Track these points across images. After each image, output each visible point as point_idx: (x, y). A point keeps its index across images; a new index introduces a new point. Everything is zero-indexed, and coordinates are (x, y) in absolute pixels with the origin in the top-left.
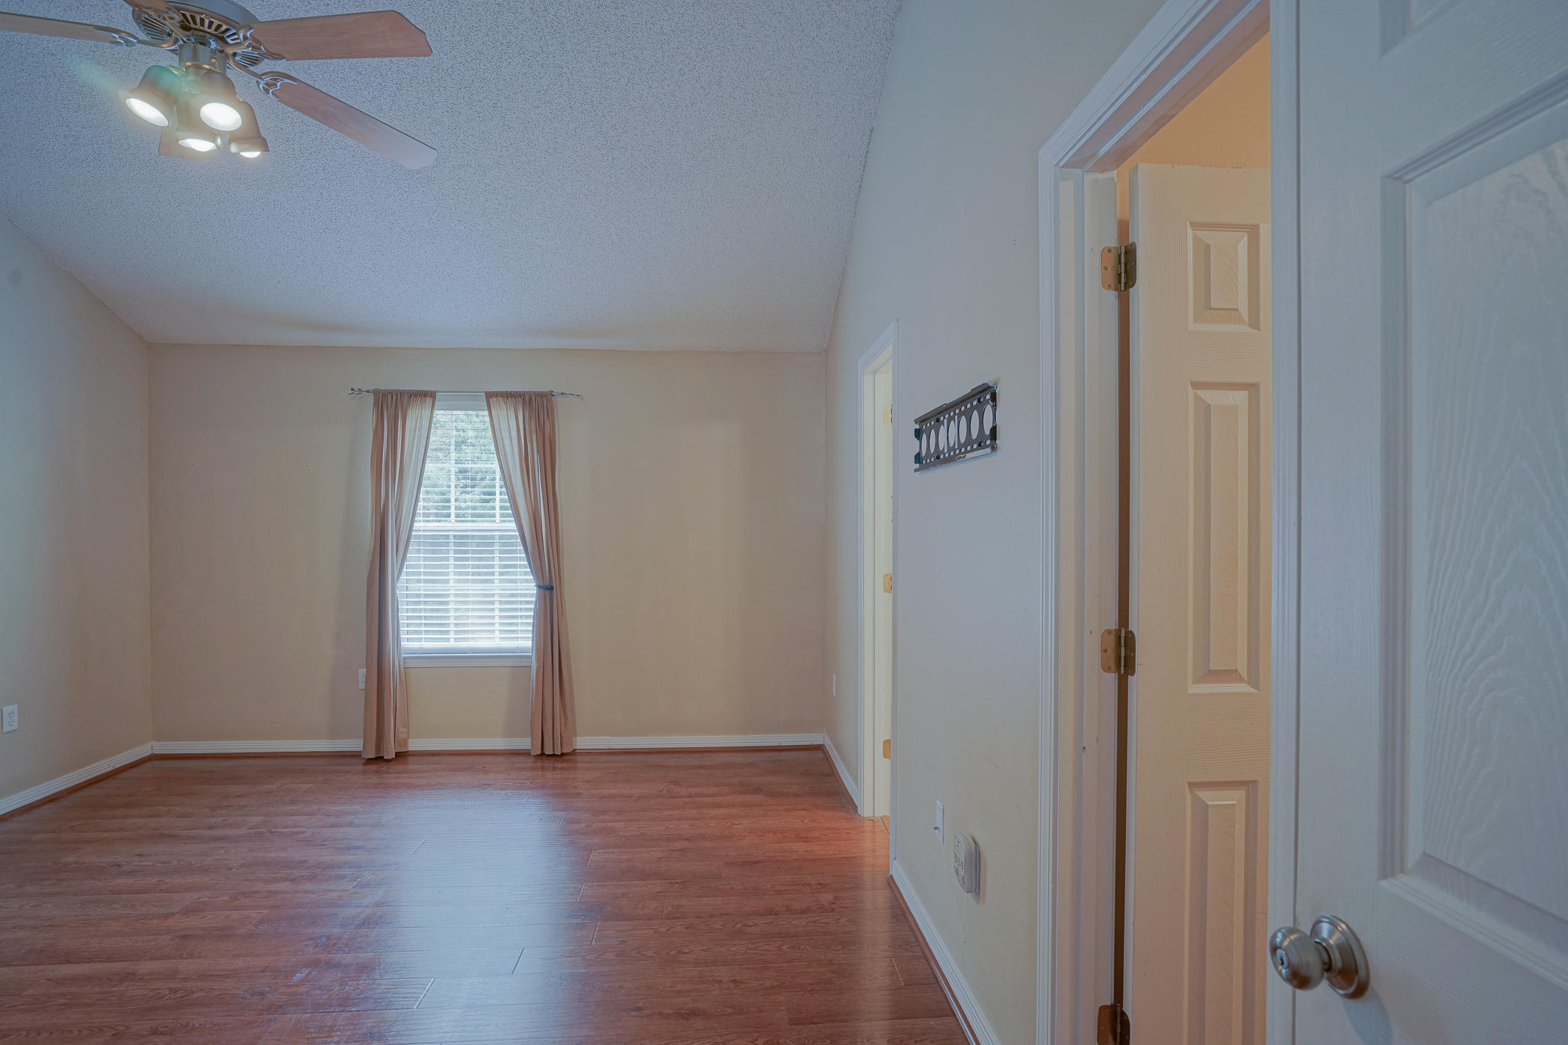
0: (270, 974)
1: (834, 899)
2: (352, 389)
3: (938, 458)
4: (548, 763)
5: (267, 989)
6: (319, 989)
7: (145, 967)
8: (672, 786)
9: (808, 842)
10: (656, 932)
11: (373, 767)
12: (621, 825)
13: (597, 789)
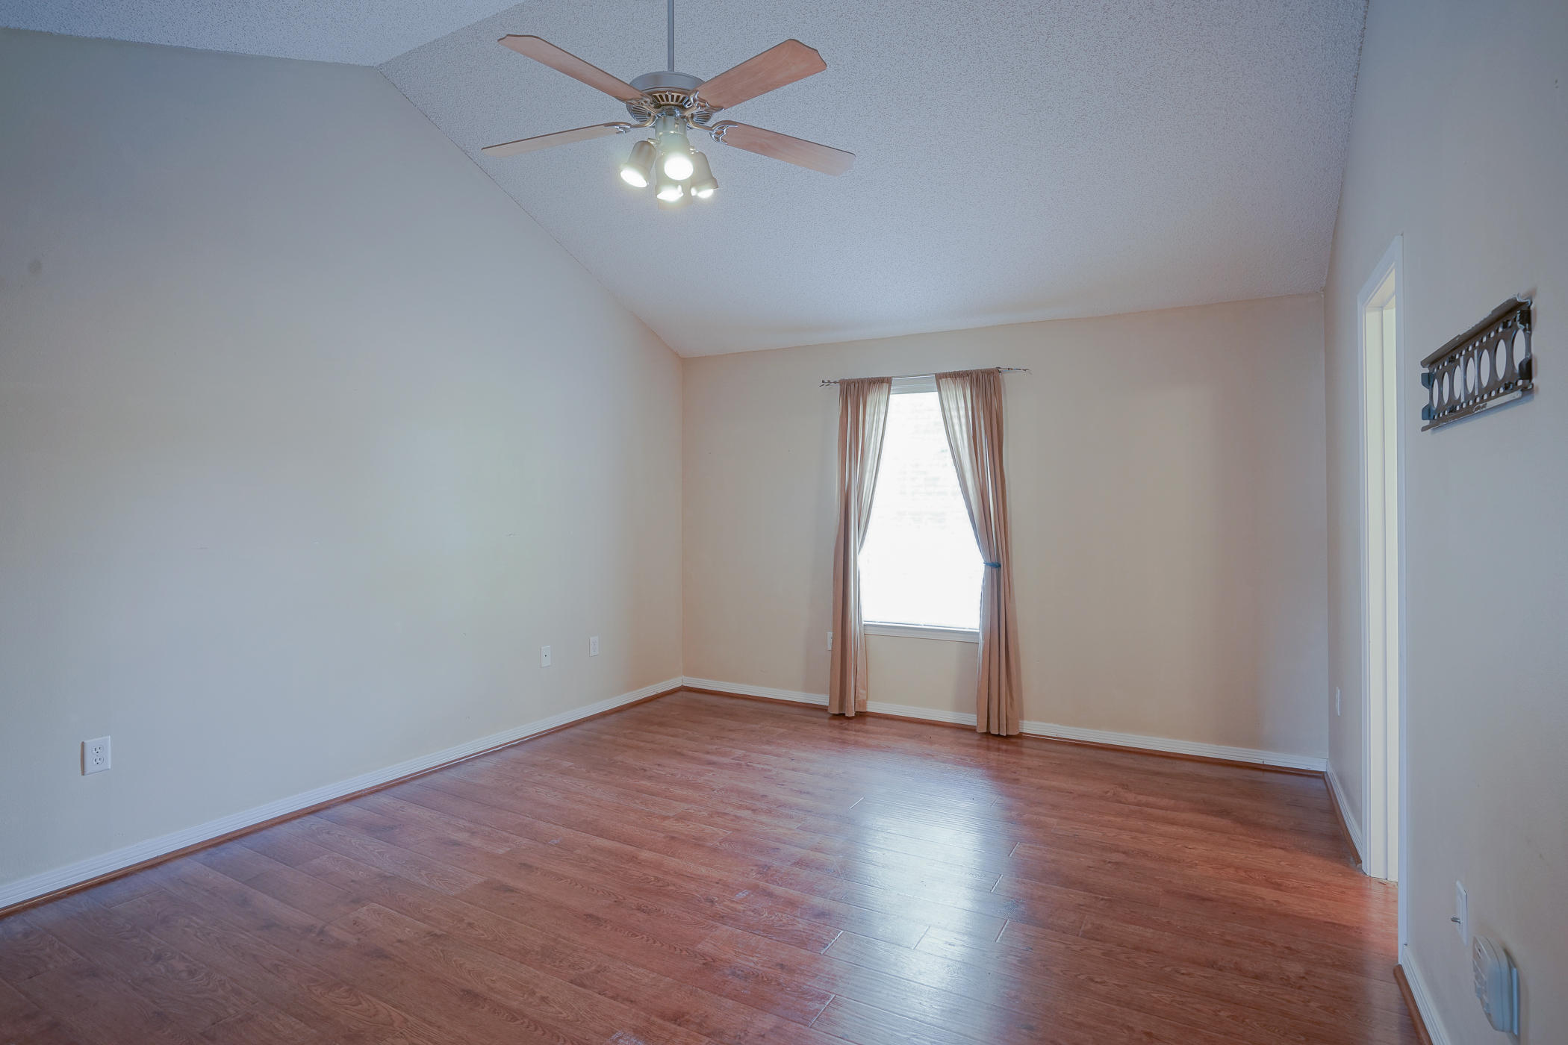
0: (721, 886)
1: (1307, 973)
2: (823, 382)
3: (1452, 410)
4: (994, 743)
5: (717, 899)
6: (753, 911)
7: (645, 855)
8: (1120, 789)
9: (1281, 890)
10: (1067, 948)
11: (836, 722)
12: (1054, 821)
13: (1036, 778)
